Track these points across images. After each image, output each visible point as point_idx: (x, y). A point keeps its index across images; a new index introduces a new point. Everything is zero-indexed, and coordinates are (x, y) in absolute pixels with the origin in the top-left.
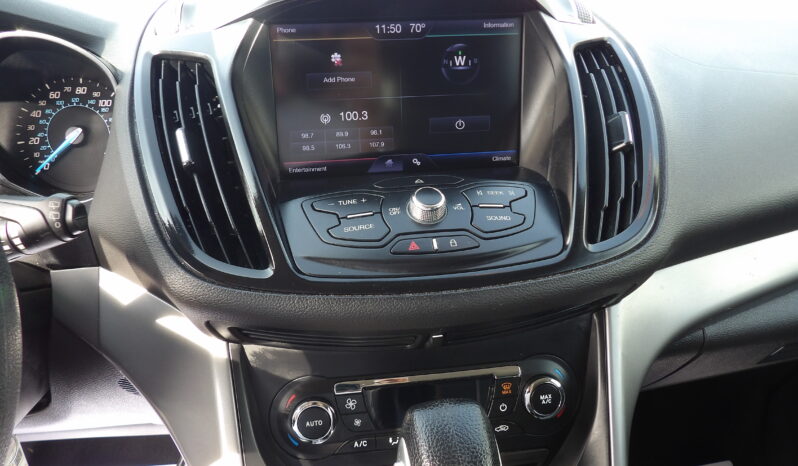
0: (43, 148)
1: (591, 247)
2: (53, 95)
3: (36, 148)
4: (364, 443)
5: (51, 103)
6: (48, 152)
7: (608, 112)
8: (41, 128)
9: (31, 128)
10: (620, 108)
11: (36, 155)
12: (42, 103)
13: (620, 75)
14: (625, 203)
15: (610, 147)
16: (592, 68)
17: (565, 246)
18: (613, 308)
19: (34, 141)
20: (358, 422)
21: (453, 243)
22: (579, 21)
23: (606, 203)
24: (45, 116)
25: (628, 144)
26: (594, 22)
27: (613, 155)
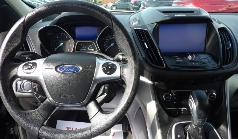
0: (106, 46)
1: (223, 66)
2: (109, 36)
3: (105, 46)
4: (176, 102)
5: (109, 38)
6: (107, 47)
7: (226, 42)
8: (106, 43)
9: (104, 42)
10: (228, 41)
11: (105, 48)
12: (107, 38)
13: (228, 35)
14: (230, 59)
15: (227, 48)
16: (222, 33)
17: (218, 66)
18: (227, 80)
19: (105, 45)
20: (175, 98)
21: (197, 64)
22: (218, 23)
23: (226, 59)
24: (107, 40)
25: (230, 48)
26: (221, 24)
27: (227, 50)
